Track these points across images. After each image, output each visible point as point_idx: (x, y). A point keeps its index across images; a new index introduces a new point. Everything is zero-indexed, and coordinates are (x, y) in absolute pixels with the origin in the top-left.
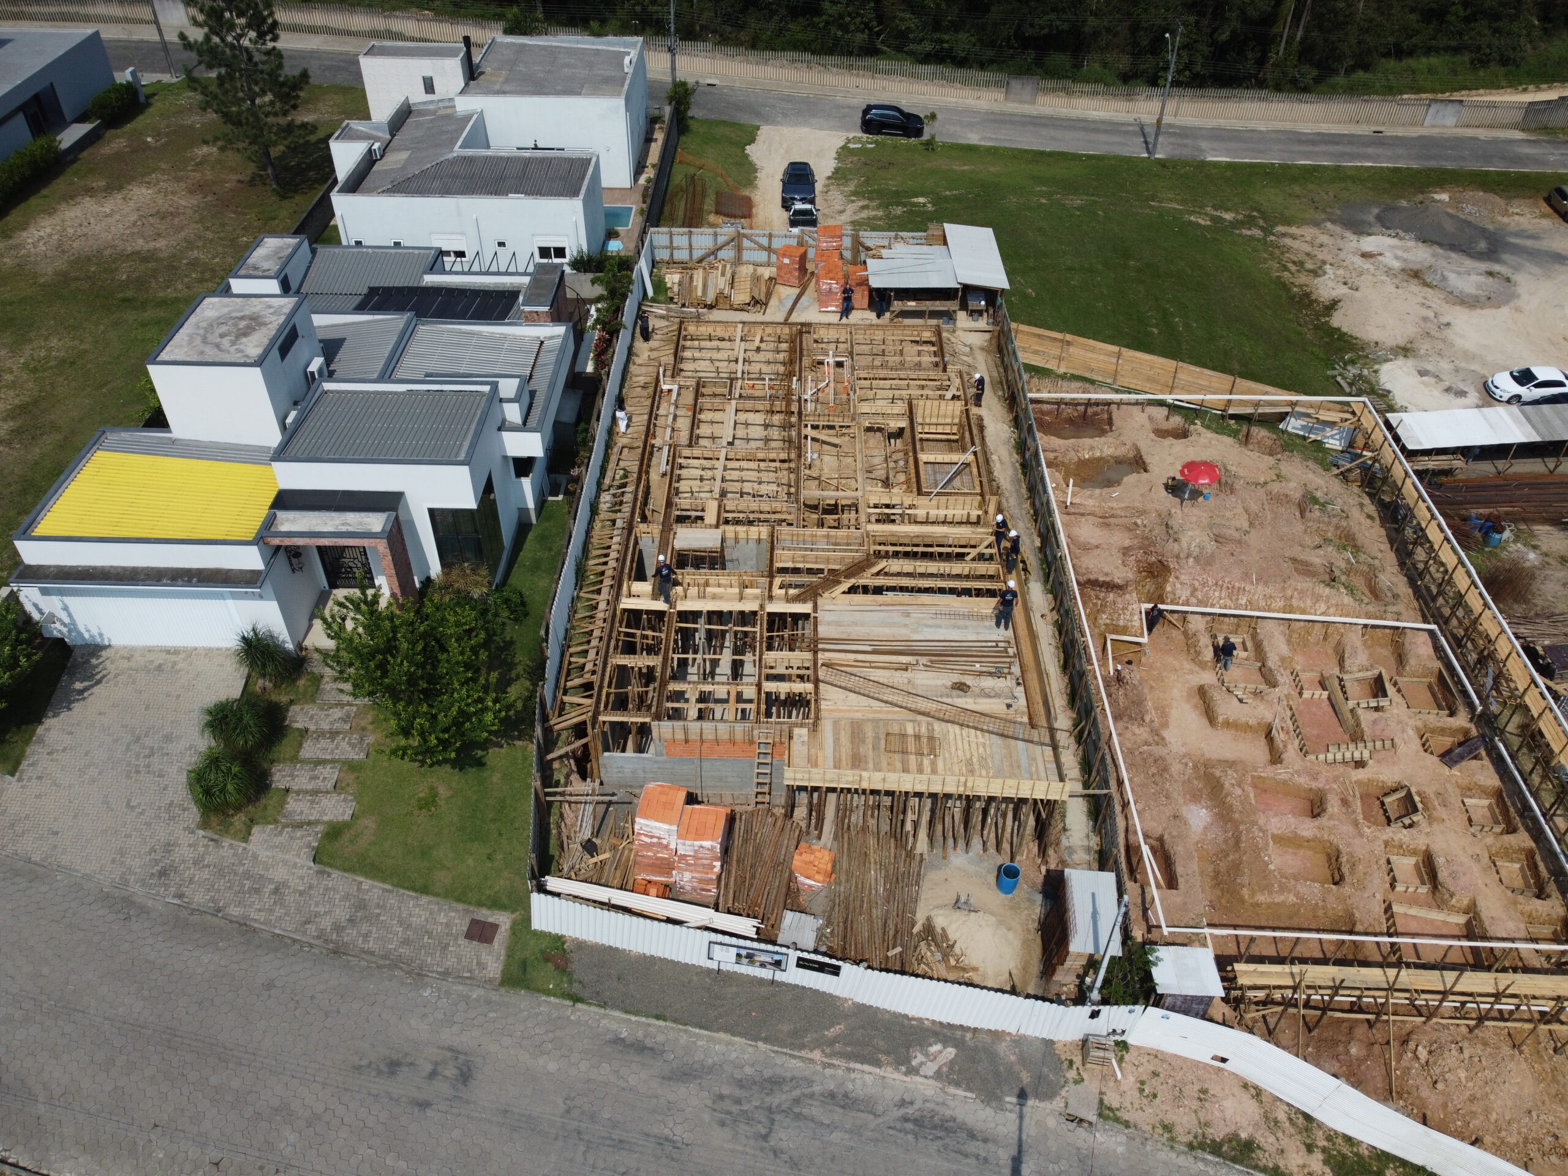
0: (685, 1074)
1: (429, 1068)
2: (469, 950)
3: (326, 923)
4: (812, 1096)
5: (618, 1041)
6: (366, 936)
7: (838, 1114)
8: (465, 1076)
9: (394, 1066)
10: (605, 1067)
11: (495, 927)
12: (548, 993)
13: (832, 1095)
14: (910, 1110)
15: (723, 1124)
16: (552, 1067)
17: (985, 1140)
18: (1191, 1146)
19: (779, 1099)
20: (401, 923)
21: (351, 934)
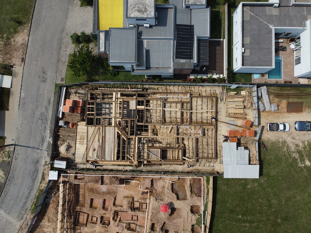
0: (46, 108)
1: (44, 77)
2: (60, 78)
3: (62, 59)
4: (45, 125)
5: (50, 100)
6: (61, 64)
7: (43, 128)
8: (44, 81)
9: (44, 72)
10: (46, 99)
11: (63, 81)
12: (55, 90)
13: (46, 127)
14: (45, 137)
15: (41, 114)
16: (46, 92)
17: (42, 146)
18: (43, 172)
19: (45, 121)
20: (62, 69)
21: (61, 62)
